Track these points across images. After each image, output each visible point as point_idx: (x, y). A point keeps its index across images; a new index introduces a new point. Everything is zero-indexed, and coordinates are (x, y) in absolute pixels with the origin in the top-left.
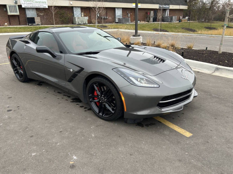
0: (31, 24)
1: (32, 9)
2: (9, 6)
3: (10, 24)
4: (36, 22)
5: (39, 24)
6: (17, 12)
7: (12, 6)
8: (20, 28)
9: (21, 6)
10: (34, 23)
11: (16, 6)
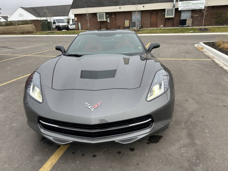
0: (181, 26)
1: (188, 11)
2: (167, 10)
3: (165, 26)
4: (187, 24)
5: (190, 26)
6: (173, 15)
7: (170, 10)
8: (169, 29)
9: (178, 9)
10: (185, 25)
11: (173, 10)
